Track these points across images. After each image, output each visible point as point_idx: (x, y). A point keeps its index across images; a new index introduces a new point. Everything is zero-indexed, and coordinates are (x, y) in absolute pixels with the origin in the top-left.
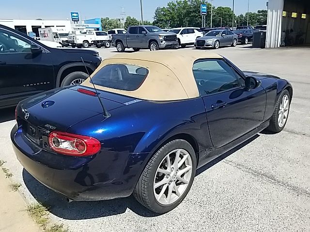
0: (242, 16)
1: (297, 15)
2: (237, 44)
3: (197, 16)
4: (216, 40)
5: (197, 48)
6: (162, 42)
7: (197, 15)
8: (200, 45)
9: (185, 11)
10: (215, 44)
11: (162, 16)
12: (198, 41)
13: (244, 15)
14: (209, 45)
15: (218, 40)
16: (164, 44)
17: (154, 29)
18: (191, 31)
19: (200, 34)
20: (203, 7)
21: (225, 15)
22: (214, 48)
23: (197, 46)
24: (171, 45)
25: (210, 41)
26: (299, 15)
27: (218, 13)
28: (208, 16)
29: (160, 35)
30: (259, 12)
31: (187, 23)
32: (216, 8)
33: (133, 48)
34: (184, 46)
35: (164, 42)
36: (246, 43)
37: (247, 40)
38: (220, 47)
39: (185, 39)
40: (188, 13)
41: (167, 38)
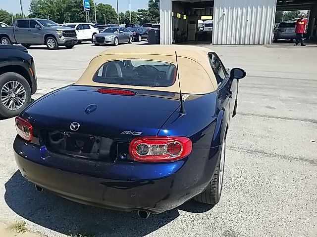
0: (122, 14)
1: (181, 16)
2: (133, 41)
3: (79, 12)
4: (115, 36)
5: (96, 45)
6: (60, 37)
7: (79, 10)
8: (99, 41)
9: (65, 5)
10: (114, 41)
11: (40, 9)
12: (97, 38)
13: (125, 14)
14: (109, 42)
15: (116, 37)
16: (63, 39)
17: (48, 22)
18: (87, 27)
19: (96, 30)
20: (86, 3)
21: (107, 12)
22: (114, 45)
23: (96, 43)
24: (71, 41)
25: (109, 37)
26: (182, 17)
27: (99, 10)
28: (91, 12)
29: (58, 29)
30: (139, 11)
31: (69, 18)
32: (97, 4)
33: (22, 44)
34: (80, 42)
35: (63, 37)
36: (140, 40)
37: (140, 37)
38: (119, 44)
39: (81, 34)
40: (69, 8)
41: (66, 34)
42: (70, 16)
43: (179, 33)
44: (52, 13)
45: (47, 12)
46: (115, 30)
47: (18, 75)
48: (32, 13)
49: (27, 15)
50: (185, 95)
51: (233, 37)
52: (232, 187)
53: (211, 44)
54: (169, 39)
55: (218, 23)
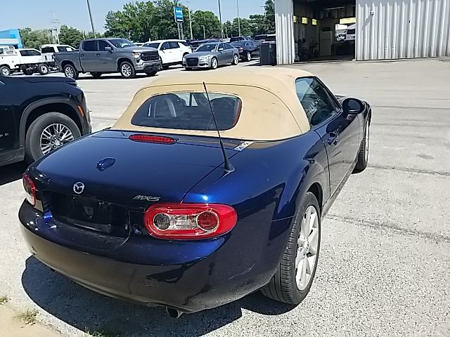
0: (229, 23)
1: (308, 21)
2: (239, 62)
3: (169, 25)
4: (212, 56)
5: (187, 69)
6: (138, 61)
7: (169, 22)
8: (191, 64)
9: (151, 17)
10: (212, 63)
11: (118, 24)
12: (187, 59)
13: (232, 22)
14: (204, 64)
15: (214, 57)
16: (142, 64)
17: (123, 42)
18: (173, 45)
19: (188, 49)
20: (177, 12)
21: (207, 22)
22: (212, 68)
23: (187, 67)
24: (152, 66)
25: (205, 58)
26: (310, 21)
27: (197, 20)
28: (185, 23)
29: (134, 51)
30: (251, 17)
31: (156, 34)
32: (193, 12)
33: (91, 73)
34: (166, 67)
35: (141, 61)
36: (249, 59)
37: (249, 55)
38: (218, 67)
39: (168, 56)
40: (156, 20)
41: (146, 56)
42: (158, 31)
43: (306, 46)
44: (134, 28)
45: (127, 28)
46: (212, 47)
47: (62, 116)
48: (108, 30)
49: (102, 33)
50: (246, 142)
51: (387, 48)
52: (331, 279)
53: (354, 60)
54: (290, 56)
55: (364, 28)
